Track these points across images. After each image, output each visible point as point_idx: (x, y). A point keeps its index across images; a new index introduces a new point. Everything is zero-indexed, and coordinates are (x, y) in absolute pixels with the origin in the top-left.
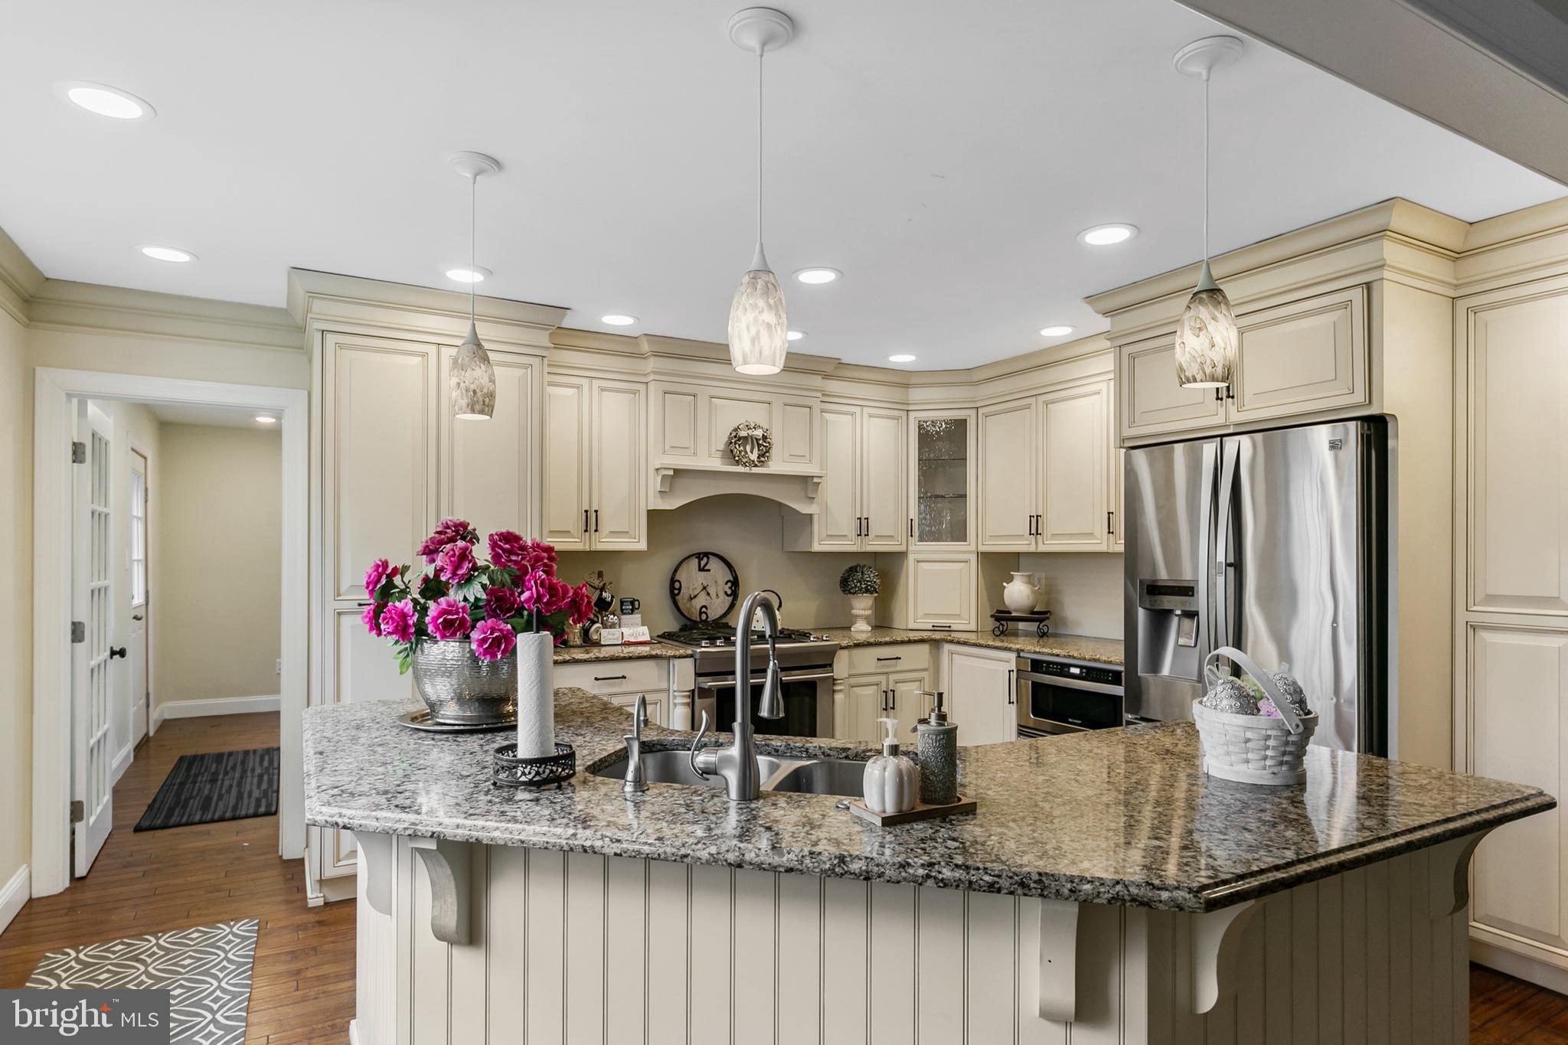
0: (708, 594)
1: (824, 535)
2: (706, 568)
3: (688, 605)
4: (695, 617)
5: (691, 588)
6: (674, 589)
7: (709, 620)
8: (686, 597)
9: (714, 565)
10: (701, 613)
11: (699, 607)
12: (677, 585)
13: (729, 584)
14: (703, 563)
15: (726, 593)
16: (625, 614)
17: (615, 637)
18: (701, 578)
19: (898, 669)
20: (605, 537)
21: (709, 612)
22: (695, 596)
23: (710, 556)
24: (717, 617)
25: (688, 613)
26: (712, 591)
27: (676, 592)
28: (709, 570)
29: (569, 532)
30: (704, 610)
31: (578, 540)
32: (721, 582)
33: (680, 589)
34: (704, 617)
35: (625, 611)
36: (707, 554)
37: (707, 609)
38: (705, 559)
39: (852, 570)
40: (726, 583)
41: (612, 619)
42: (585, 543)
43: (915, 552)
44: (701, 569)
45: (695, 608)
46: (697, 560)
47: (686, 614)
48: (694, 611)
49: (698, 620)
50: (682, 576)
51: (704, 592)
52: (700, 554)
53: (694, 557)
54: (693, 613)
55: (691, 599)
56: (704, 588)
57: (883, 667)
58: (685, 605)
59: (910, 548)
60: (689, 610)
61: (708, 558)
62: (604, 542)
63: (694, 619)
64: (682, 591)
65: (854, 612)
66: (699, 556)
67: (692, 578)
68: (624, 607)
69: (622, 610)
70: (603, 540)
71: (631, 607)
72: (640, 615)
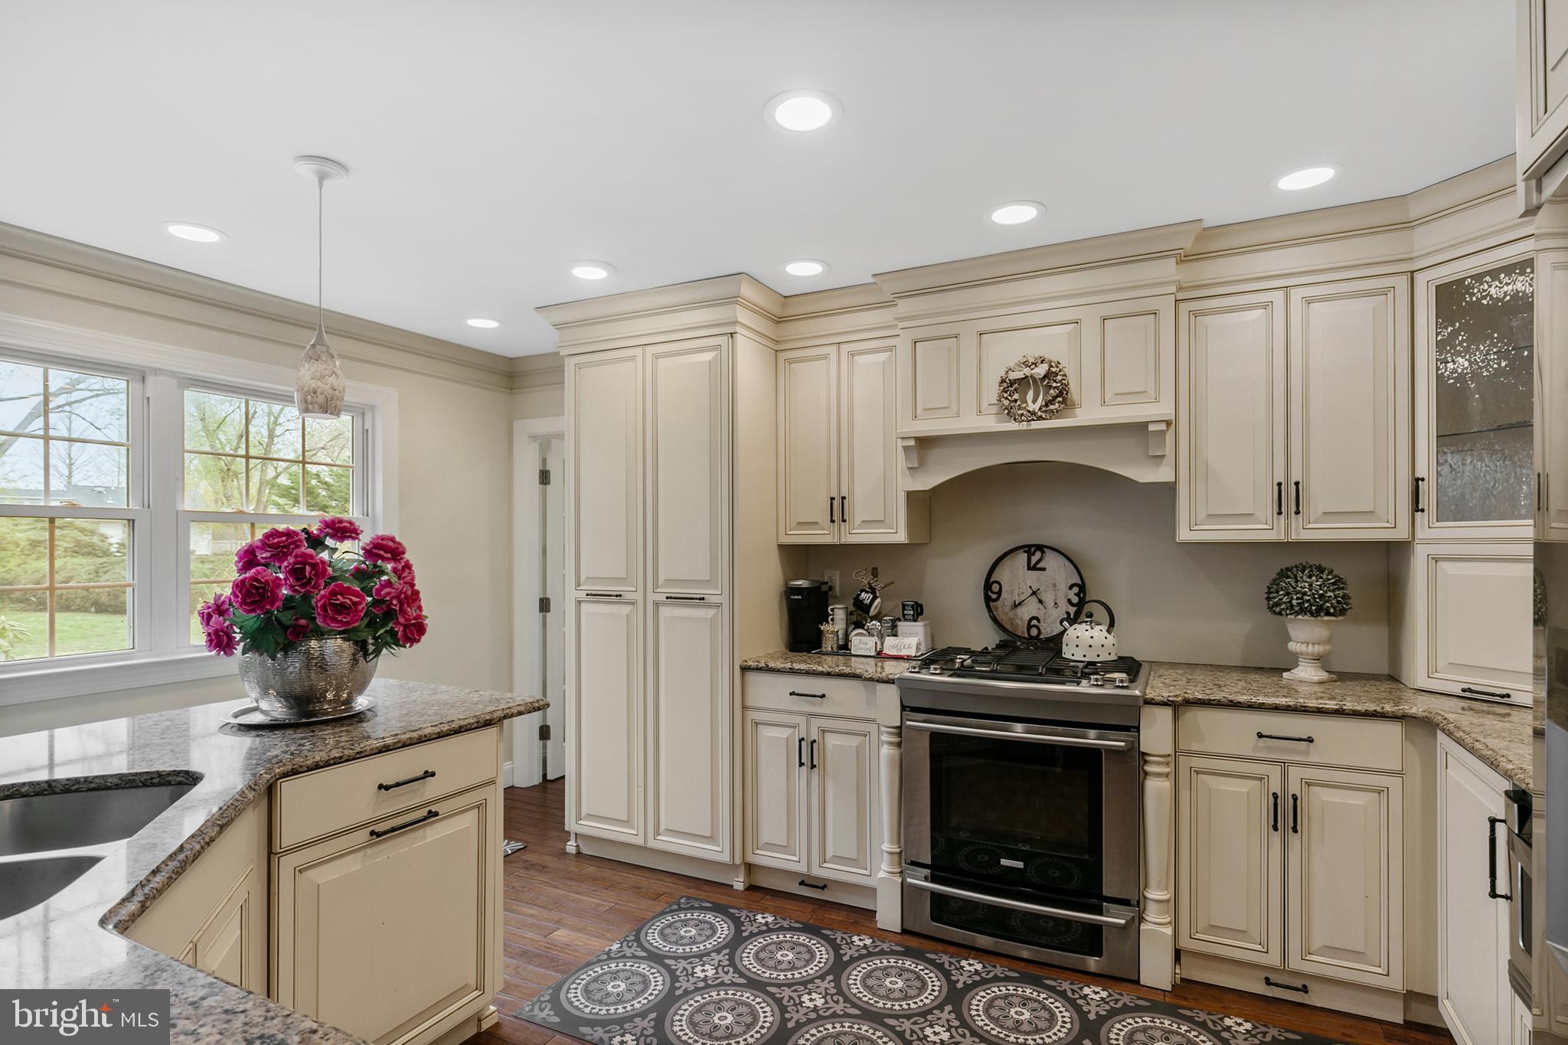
0: (1040, 601)
1: (1201, 516)
2: (1038, 566)
3: (1011, 615)
4: (1022, 631)
5: (1016, 593)
6: (991, 591)
7: (1042, 637)
8: (1009, 603)
9: (1052, 561)
10: (1029, 627)
11: (1027, 618)
12: (995, 587)
13: (1076, 590)
14: (1034, 559)
15: (1069, 601)
16: (906, 620)
17: (868, 646)
18: (1032, 579)
19: (1313, 758)
20: (858, 528)
21: (1042, 626)
22: (1020, 604)
23: (1045, 549)
24: (1055, 634)
25: (1012, 625)
26: (1048, 598)
27: (994, 596)
28: (1044, 569)
29: (817, 523)
30: (1034, 622)
31: (826, 532)
32: (1063, 586)
33: (999, 593)
34: (1034, 632)
35: (906, 617)
36: (1041, 548)
37: (1039, 621)
38: (1038, 555)
39: (1284, 574)
40: (1071, 588)
41: (873, 625)
42: (834, 535)
43: (1428, 542)
44: (1032, 567)
45: (1021, 619)
46: (1026, 554)
47: (1008, 627)
48: (1020, 623)
49: (1026, 636)
50: (1003, 575)
51: (1034, 599)
52: (1030, 546)
53: (1022, 550)
54: (1018, 626)
55: (1016, 606)
56: (1034, 593)
57: (1270, 749)
58: (1006, 614)
59: (1420, 534)
60: (1011, 621)
61: (1043, 552)
62: (858, 534)
63: (1019, 634)
64: (1002, 596)
65: (1292, 646)
66: (1030, 549)
67: (1016, 578)
68: (906, 612)
69: (904, 615)
70: (854, 531)
71: (912, 612)
72: (921, 624)
